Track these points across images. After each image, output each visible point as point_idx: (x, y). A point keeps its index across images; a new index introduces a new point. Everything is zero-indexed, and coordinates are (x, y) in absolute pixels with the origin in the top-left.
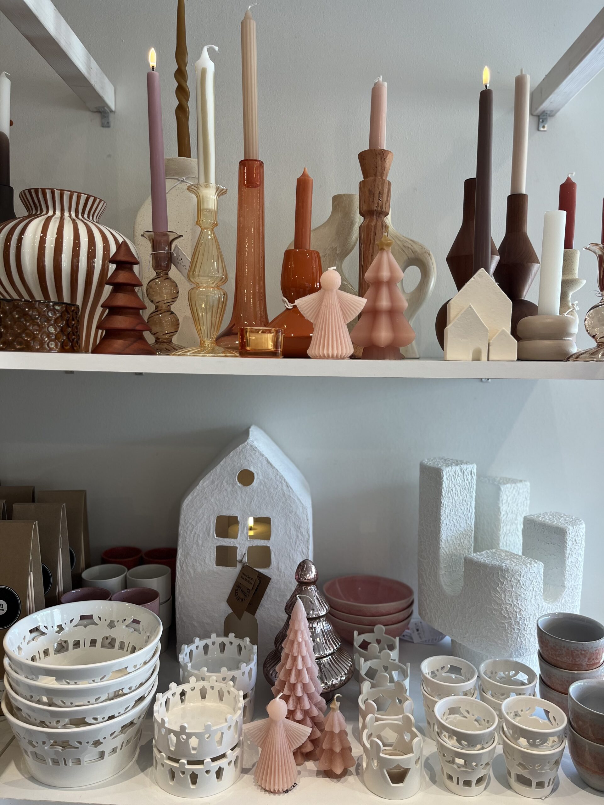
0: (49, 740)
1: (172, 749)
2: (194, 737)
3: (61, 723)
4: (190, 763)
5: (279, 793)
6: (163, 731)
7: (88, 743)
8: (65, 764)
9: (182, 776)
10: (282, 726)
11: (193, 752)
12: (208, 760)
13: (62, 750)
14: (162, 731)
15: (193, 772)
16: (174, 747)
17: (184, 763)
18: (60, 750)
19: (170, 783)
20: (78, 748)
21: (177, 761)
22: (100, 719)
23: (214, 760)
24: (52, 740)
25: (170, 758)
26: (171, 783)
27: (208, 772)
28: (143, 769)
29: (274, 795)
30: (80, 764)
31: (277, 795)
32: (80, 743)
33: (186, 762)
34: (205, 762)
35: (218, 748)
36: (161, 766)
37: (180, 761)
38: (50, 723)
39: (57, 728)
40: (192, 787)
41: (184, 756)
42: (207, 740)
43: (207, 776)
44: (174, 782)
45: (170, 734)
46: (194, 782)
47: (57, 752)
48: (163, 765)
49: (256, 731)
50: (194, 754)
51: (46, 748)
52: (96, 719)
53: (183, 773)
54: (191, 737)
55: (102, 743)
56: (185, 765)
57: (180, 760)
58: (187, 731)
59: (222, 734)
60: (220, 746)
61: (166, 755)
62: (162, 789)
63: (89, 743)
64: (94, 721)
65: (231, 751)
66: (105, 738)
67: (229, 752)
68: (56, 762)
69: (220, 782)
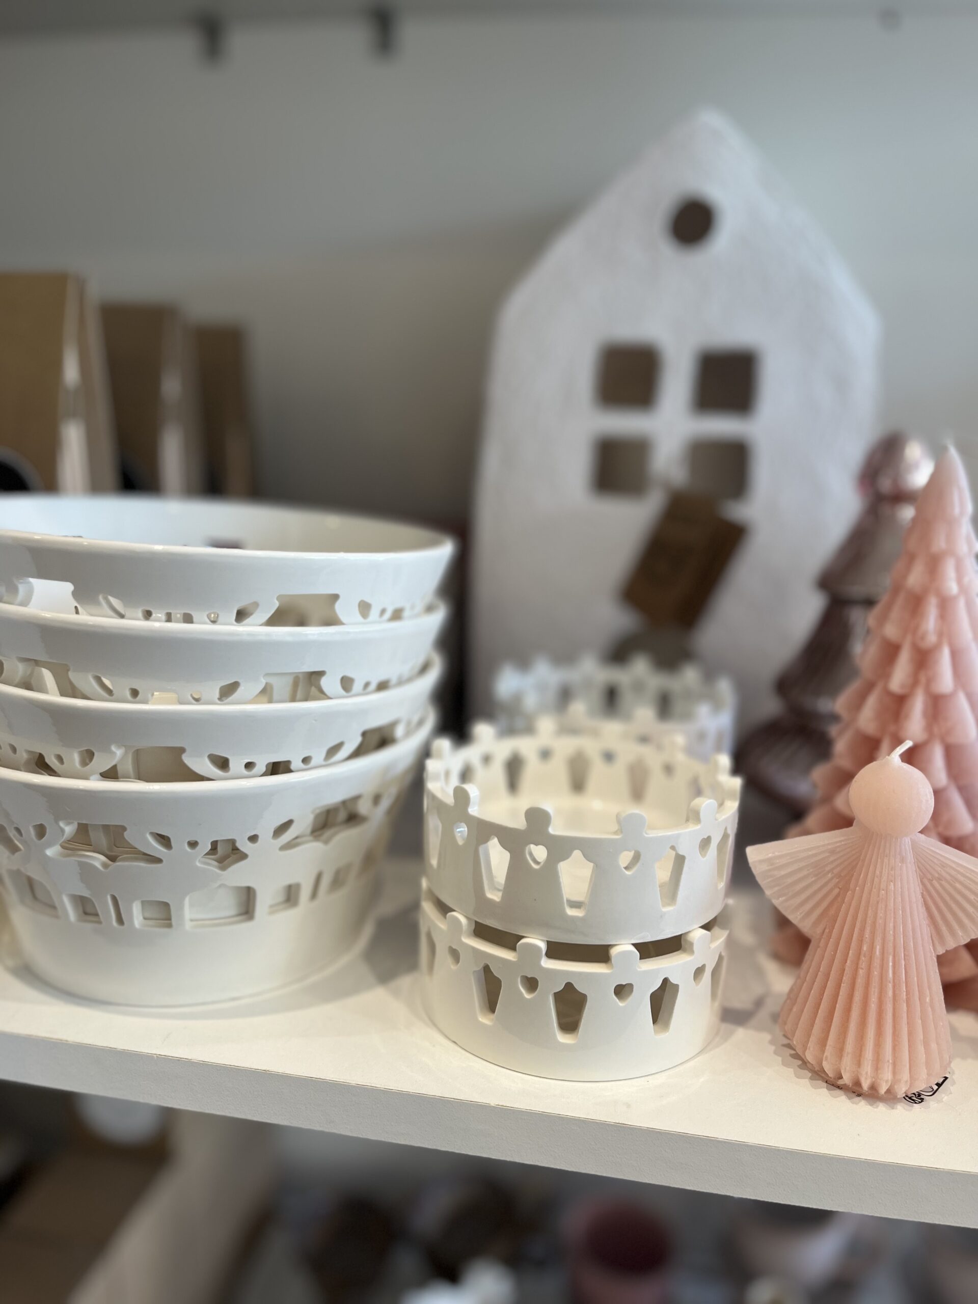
0: (57, 822)
1: (495, 896)
2: (577, 854)
3: (102, 762)
4: (557, 951)
5: (890, 1098)
6: (462, 830)
7: (193, 844)
8: (120, 921)
9: (528, 996)
10: (910, 857)
11: (571, 912)
12: (623, 948)
13: (105, 866)
14: (458, 836)
15: (569, 986)
16: (500, 894)
17: (538, 949)
18: (98, 865)
19: (480, 1019)
20: (159, 861)
21: (509, 940)
22: (237, 765)
23: (648, 950)
24: (68, 819)
25: (482, 931)
26: (485, 1020)
27: (622, 991)
28: (385, 976)
29: (871, 1105)
30: (170, 926)
31: (882, 1108)
32: (164, 840)
33: (543, 946)
34: (614, 952)
35: (665, 910)
36: (449, 960)
37: (523, 941)
38: (60, 759)
39: (86, 778)
40: (564, 1039)
41: (539, 924)
42: (628, 873)
43: (621, 1004)
44: (492, 1016)
45: (486, 840)
46: (569, 1023)
47: (86, 871)
48: (455, 954)
49: (800, 869)
50: (573, 919)
51: (49, 852)
52: (223, 764)
53: (532, 984)
54: (565, 856)
55: (244, 856)
56: (540, 959)
57: (523, 937)
58: (552, 830)
59: (680, 860)
60: (669, 905)
61: (467, 917)
62: (450, 1039)
63: (198, 848)
64: (214, 771)
65: (704, 932)
66: (253, 839)
67: (698, 935)
68: (86, 909)
69: (663, 1036)
